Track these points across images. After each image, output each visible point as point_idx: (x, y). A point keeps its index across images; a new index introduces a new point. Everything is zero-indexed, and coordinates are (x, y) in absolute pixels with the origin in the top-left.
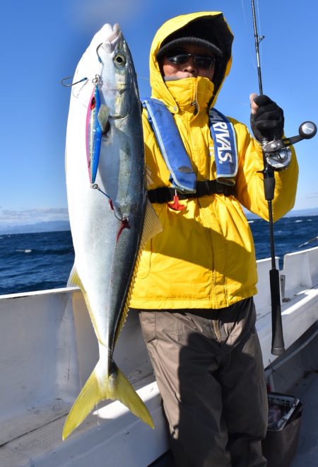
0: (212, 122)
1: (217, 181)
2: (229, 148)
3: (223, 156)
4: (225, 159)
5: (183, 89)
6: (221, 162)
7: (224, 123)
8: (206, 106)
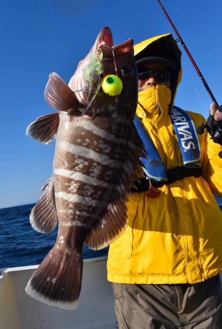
0: (173, 118)
1: (185, 166)
2: (191, 137)
3: (186, 145)
4: (188, 147)
5: (146, 97)
6: (185, 151)
7: (184, 117)
8: (168, 107)
